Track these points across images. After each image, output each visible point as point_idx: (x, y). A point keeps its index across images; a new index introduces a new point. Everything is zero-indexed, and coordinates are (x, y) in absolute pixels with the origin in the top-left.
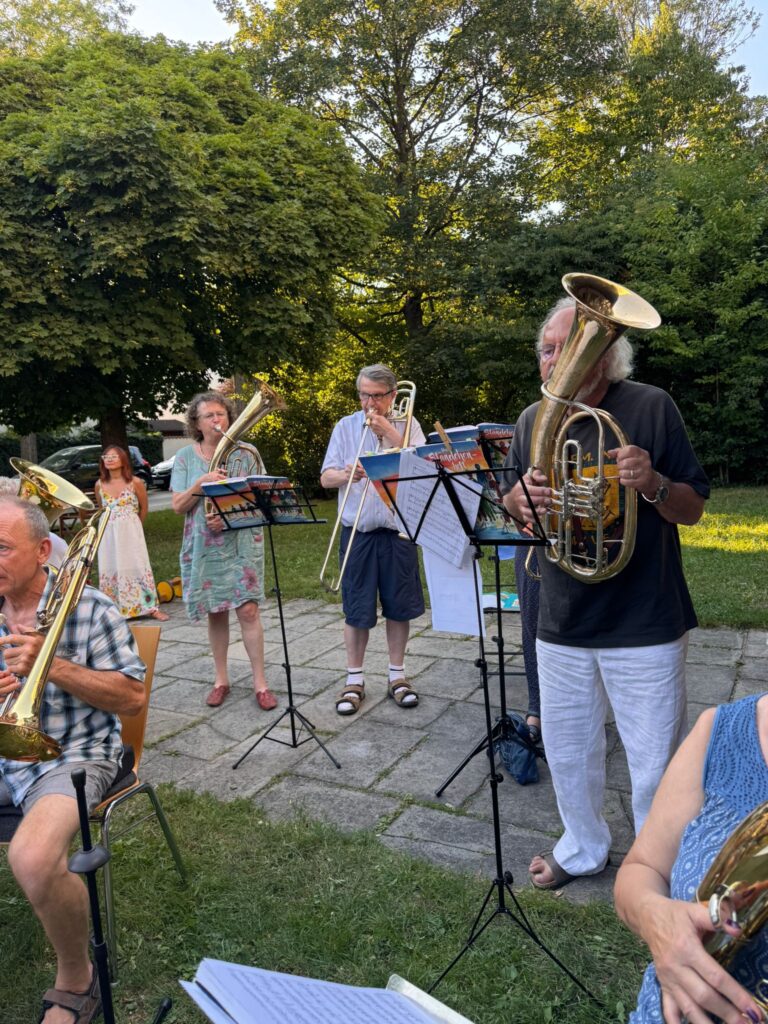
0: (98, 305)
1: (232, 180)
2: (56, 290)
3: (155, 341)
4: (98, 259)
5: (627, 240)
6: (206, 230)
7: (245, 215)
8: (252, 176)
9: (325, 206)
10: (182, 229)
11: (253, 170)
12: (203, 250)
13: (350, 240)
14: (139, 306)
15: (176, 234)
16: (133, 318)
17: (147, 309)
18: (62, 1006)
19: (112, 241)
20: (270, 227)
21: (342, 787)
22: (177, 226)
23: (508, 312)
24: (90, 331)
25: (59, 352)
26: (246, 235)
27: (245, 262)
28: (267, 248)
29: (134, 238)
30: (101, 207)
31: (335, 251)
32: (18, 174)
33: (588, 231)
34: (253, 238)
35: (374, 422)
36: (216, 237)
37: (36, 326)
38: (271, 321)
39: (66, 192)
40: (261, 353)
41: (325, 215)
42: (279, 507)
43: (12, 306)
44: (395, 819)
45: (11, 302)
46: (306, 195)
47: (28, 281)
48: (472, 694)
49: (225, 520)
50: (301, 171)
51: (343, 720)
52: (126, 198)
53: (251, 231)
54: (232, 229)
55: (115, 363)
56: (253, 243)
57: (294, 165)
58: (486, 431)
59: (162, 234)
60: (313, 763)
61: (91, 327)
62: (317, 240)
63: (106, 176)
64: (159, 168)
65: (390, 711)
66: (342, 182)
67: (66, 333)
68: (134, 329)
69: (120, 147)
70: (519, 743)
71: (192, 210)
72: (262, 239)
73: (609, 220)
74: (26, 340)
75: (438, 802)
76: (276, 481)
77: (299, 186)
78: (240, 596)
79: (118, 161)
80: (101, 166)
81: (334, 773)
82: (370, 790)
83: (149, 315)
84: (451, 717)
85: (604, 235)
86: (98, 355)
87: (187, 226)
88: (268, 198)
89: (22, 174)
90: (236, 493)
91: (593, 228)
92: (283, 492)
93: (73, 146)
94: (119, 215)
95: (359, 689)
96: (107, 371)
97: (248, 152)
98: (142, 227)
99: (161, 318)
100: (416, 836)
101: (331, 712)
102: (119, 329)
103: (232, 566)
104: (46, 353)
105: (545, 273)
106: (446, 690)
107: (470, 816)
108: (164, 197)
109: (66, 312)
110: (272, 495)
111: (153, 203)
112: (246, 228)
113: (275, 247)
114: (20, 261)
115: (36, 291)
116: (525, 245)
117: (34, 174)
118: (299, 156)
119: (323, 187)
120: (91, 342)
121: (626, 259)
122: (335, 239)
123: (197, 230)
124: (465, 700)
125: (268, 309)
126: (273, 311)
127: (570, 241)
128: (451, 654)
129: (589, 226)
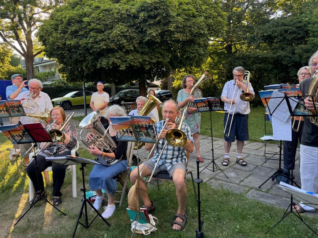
0: (146, 50)
1: (184, 12)
2: (136, 46)
3: (160, 60)
4: (148, 37)
5: (309, 23)
6: (177, 27)
7: (187, 22)
8: (190, 10)
9: (210, 18)
10: (171, 27)
11: (190, 8)
12: (176, 33)
13: (217, 28)
14: (156, 50)
15: (170, 29)
16: (154, 53)
17: (158, 51)
18: (180, 217)
19: (152, 31)
20: (195, 25)
21: (230, 183)
22: (170, 26)
23: (264, 48)
24: (144, 57)
25: (136, 63)
26: (188, 28)
27: (187, 36)
28: (194, 31)
29: (158, 30)
30: (150, 22)
31: (213, 31)
32: (129, 14)
33: (294, 21)
34: (189, 29)
35: (238, 83)
36: (179, 29)
37: (131, 56)
38: (192, 53)
39: (142, 18)
40: (188, 63)
41: (211, 21)
42: (214, 106)
43: (125, 50)
44: (248, 192)
45: (125, 49)
46: (205, 15)
47: (129, 43)
48: (263, 164)
49: (198, 109)
50: (204, 7)
51: (225, 167)
52: (157, 19)
53: (189, 27)
54: (184, 26)
55: (149, 66)
56: (190, 30)
57: (202, 6)
58: (283, 86)
59: (165, 29)
60: (219, 176)
61: (144, 56)
62: (208, 28)
63: (153, 13)
64: (166, 10)
65: (238, 166)
66: (216, 10)
67: (138, 58)
68: (155, 56)
69: (156, 5)
70: (284, 176)
71: (174, 21)
72: (192, 29)
73: (303, 17)
74: (128, 60)
75: (260, 189)
76: (215, 99)
77: (203, 12)
78: (195, 131)
79: (156, 8)
80: (151, 10)
81: (227, 179)
82: (238, 184)
83: (159, 52)
84: (258, 170)
85: (300, 22)
86: (145, 64)
87: (173, 26)
88: (194, 16)
89: (130, 13)
90: (203, 102)
91: (297, 20)
92: (216, 102)
93: (144, 5)
94: (154, 24)
95: (228, 159)
96: (147, 69)
97: (188, 3)
98: (160, 27)
99: (161, 53)
100: (256, 196)
101: (220, 165)
102: (151, 56)
103: (193, 123)
104: (132, 63)
105: (278, 35)
106: (254, 162)
107: (270, 194)
108: (167, 18)
109: (138, 52)
110: (213, 103)
111: (164, 20)
112: (188, 26)
113: (196, 31)
114: (128, 38)
115: (131, 46)
116: (271, 26)
117: (133, 13)
118: (203, 3)
119: (210, 12)
120: (144, 60)
121: (309, 30)
122: (213, 28)
123: (175, 27)
124: (261, 165)
125: (192, 50)
126: (193, 50)
127: (288, 25)
128: (253, 153)
129: (295, 19)
